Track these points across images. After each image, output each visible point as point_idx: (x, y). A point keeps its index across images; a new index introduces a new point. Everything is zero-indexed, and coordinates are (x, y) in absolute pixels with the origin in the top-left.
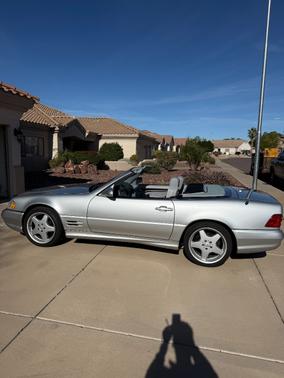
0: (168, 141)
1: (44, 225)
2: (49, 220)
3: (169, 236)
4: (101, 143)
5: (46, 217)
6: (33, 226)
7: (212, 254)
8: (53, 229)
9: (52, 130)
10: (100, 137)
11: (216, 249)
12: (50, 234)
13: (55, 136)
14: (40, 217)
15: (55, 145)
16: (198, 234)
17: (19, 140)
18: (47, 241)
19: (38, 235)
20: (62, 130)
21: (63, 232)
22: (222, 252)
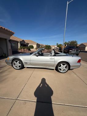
0: (42, 45)
1: (18, 64)
2: (19, 62)
3: (53, 66)
4: (29, 45)
5: (18, 62)
6: (15, 64)
7: (64, 70)
8: (20, 65)
9: (18, 42)
10: (29, 44)
11: (65, 69)
12: (19, 66)
13: (19, 43)
14: (17, 62)
15: (19, 45)
16: (61, 65)
17: (10, 43)
18: (19, 68)
19: (16, 67)
20: (20, 42)
21: (23, 66)
22: (67, 69)
